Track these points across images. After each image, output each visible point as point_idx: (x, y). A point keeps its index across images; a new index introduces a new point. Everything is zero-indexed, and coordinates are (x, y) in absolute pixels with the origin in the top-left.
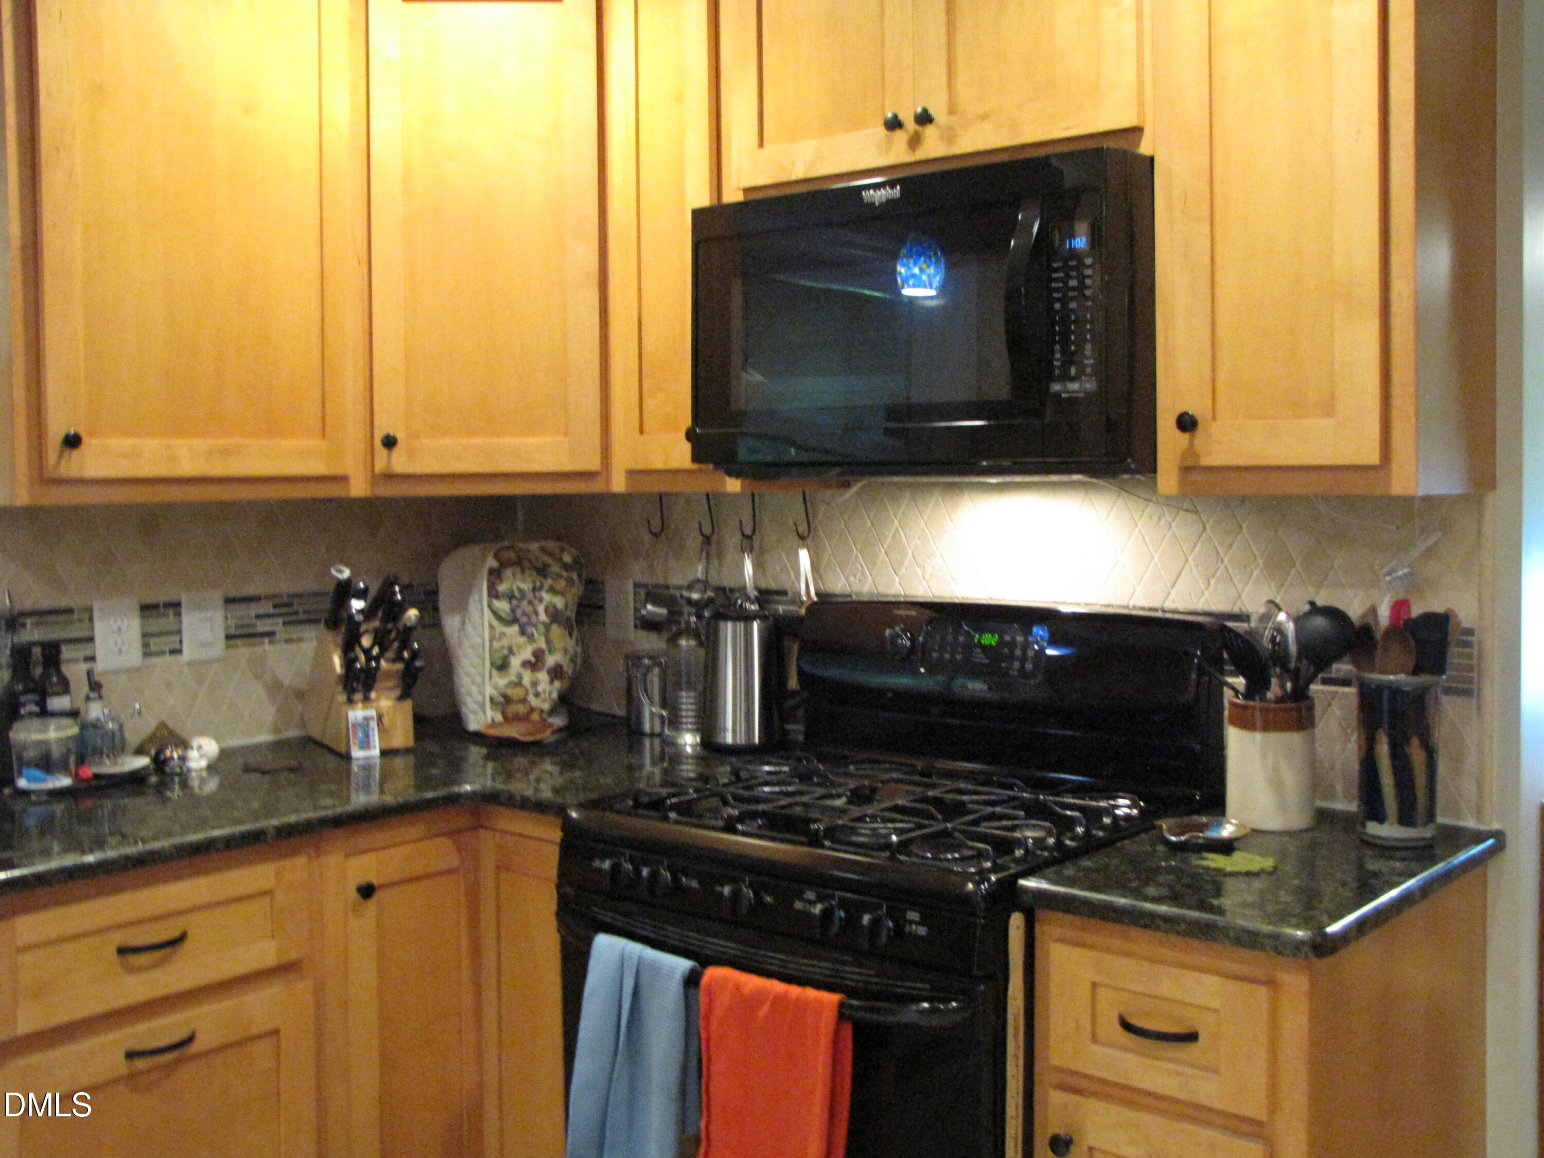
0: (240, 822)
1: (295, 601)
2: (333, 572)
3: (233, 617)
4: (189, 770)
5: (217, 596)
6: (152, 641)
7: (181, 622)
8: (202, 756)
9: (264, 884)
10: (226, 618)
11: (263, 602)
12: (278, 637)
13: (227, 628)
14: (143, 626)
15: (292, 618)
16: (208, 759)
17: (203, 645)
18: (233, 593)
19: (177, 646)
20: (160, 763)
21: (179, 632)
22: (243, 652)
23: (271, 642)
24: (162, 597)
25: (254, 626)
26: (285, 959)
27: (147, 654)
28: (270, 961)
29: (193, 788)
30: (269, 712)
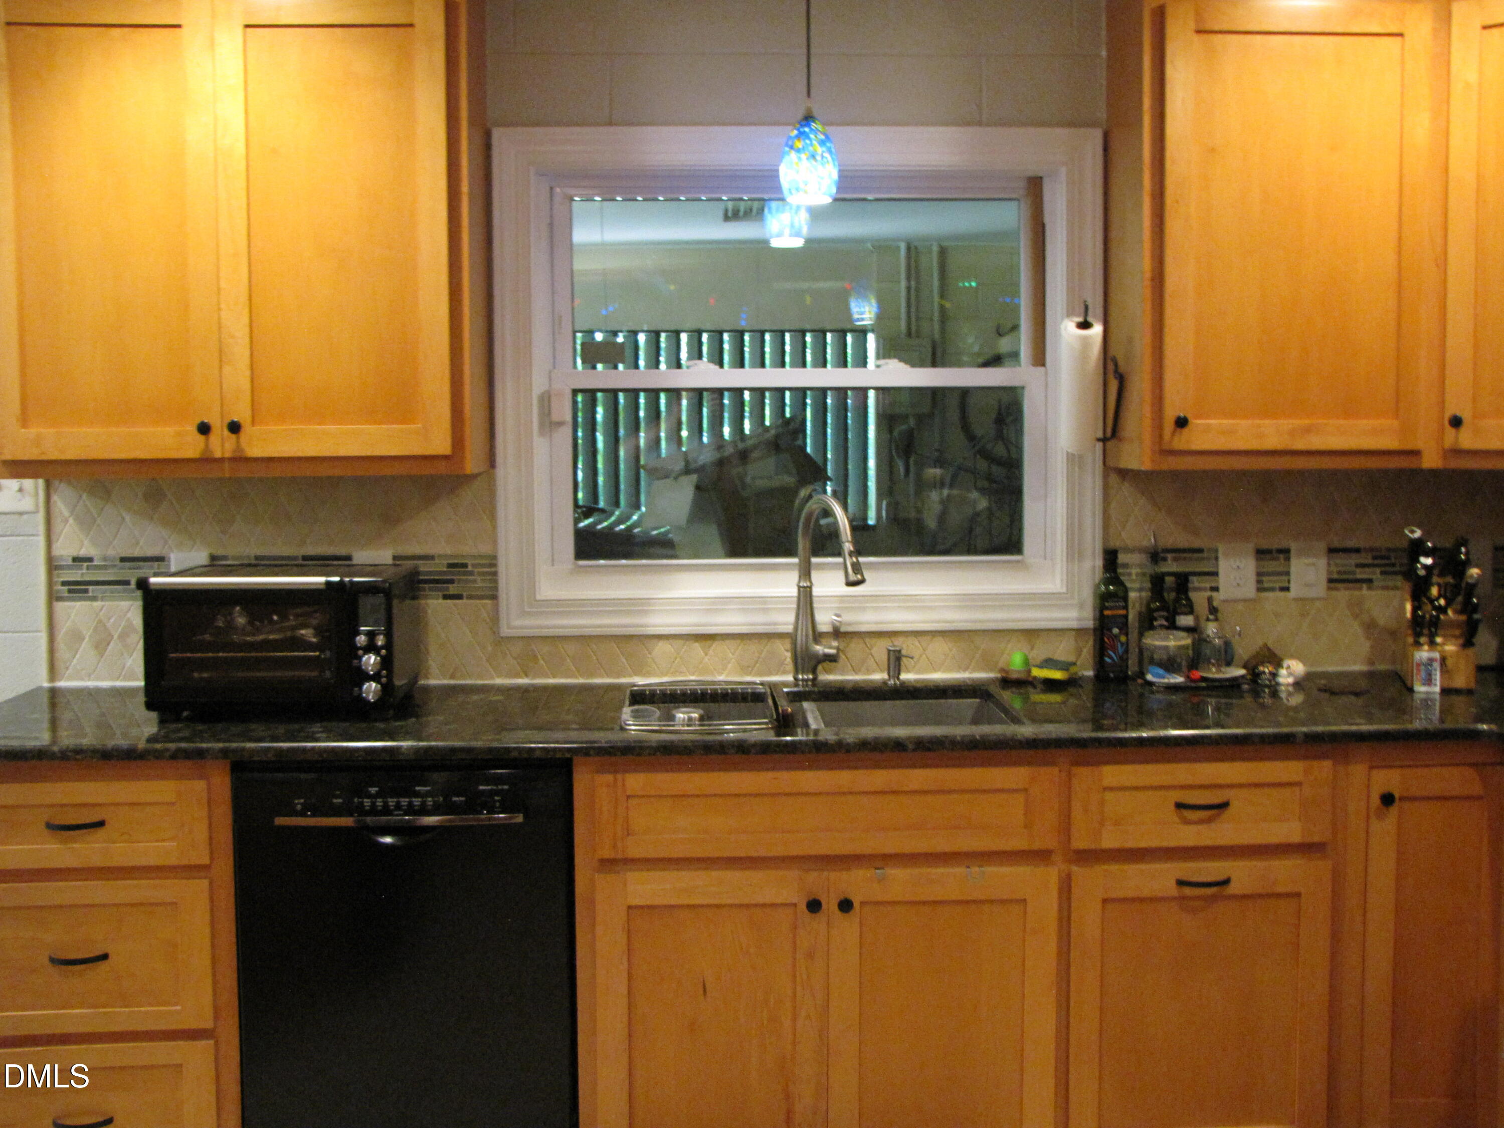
0: (1279, 725)
1: (1392, 555)
2: (1407, 532)
3: (1337, 565)
4: (1278, 684)
5: (1322, 546)
6: (1265, 579)
7: (1289, 566)
8: (1290, 674)
9: (1295, 778)
10: (1329, 564)
11: (1363, 554)
12: (1376, 584)
13: (1329, 572)
14: (1257, 567)
15: (1388, 569)
16: (1295, 677)
17: (1307, 585)
18: (1336, 544)
19: (1286, 585)
20: (1255, 676)
21: (1288, 573)
22: (1343, 595)
23: (1369, 588)
24: (1275, 543)
25: (1354, 573)
26: (1308, 840)
27: (1260, 590)
28: (1296, 838)
29: (1282, 699)
30: (1364, 646)
